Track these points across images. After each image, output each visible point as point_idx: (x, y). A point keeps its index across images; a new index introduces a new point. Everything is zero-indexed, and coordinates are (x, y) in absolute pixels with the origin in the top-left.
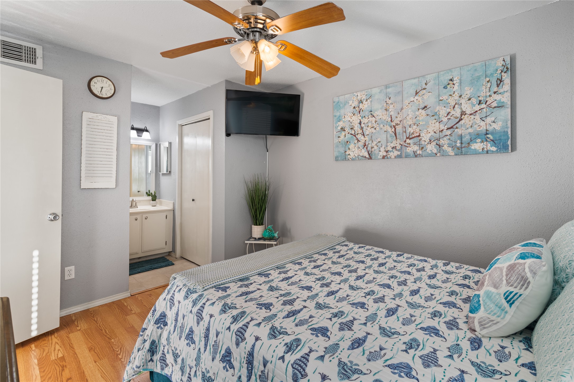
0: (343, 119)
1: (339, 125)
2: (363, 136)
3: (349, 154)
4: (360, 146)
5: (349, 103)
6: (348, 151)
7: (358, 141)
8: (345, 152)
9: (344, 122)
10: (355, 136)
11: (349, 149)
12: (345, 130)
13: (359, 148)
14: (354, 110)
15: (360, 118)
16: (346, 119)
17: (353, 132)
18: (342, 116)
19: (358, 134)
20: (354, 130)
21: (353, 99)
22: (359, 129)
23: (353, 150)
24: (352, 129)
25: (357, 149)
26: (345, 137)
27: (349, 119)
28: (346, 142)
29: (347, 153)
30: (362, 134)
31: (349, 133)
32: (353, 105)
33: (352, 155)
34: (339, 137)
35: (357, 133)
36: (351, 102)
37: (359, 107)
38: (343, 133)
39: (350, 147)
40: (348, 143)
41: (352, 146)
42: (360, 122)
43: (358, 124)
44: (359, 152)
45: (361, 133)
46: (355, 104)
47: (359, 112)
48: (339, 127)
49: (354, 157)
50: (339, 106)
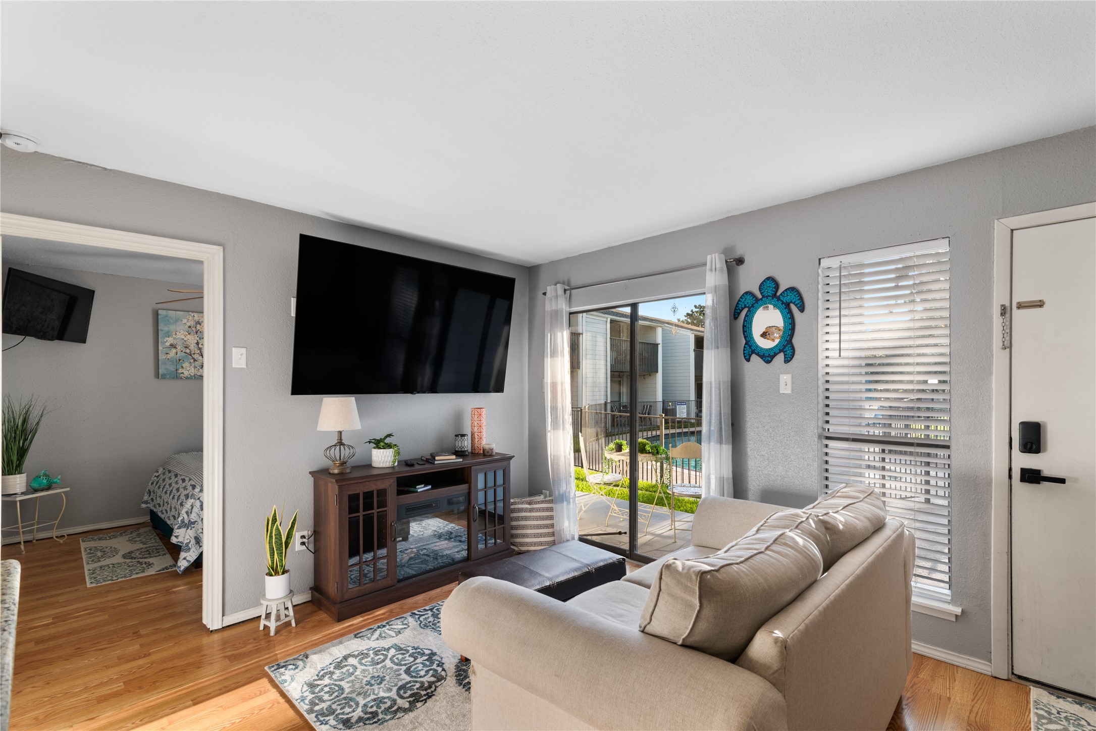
0: (174, 336)
1: (167, 341)
2: (201, 357)
3: (183, 373)
4: (196, 366)
5: (182, 321)
6: (180, 370)
7: (195, 360)
8: (177, 370)
9: (174, 338)
10: (191, 355)
11: (182, 367)
12: (177, 347)
13: (195, 367)
14: (189, 329)
15: (198, 339)
16: (178, 337)
17: (188, 351)
18: (172, 332)
19: (194, 354)
20: (190, 349)
21: (187, 317)
22: (196, 349)
23: (188, 369)
24: (186, 347)
25: (193, 369)
26: (177, 354)
27: (183, 337)
28: (177, 359)
29: (180, 371)
30: (200, 354)
31: (182, 351)
32: (189, 324)
33: (186, 374)
34: (167, 354)
35: (193, 352)
36: (185, 321)
37: (196, 328)
38: (174, 351)
39: (184, 365)
40: (181, 361)
41: (186, 365)
42: (198, 342)
43: (195, 345)
44: (196, 371)
45: (198, 353)
46: (192, 323)
47: (197, 333)
48: (167, 343)
49: (189, 376)
50: (168, 320)
